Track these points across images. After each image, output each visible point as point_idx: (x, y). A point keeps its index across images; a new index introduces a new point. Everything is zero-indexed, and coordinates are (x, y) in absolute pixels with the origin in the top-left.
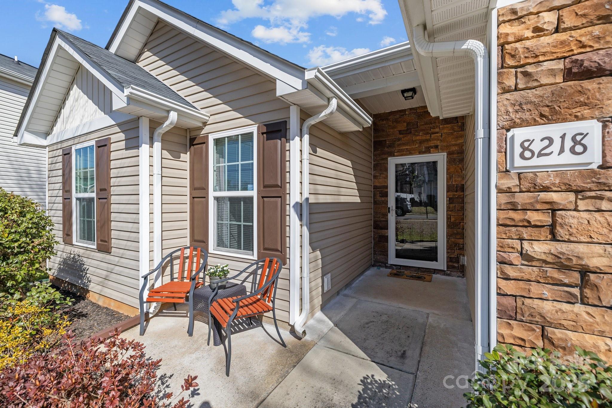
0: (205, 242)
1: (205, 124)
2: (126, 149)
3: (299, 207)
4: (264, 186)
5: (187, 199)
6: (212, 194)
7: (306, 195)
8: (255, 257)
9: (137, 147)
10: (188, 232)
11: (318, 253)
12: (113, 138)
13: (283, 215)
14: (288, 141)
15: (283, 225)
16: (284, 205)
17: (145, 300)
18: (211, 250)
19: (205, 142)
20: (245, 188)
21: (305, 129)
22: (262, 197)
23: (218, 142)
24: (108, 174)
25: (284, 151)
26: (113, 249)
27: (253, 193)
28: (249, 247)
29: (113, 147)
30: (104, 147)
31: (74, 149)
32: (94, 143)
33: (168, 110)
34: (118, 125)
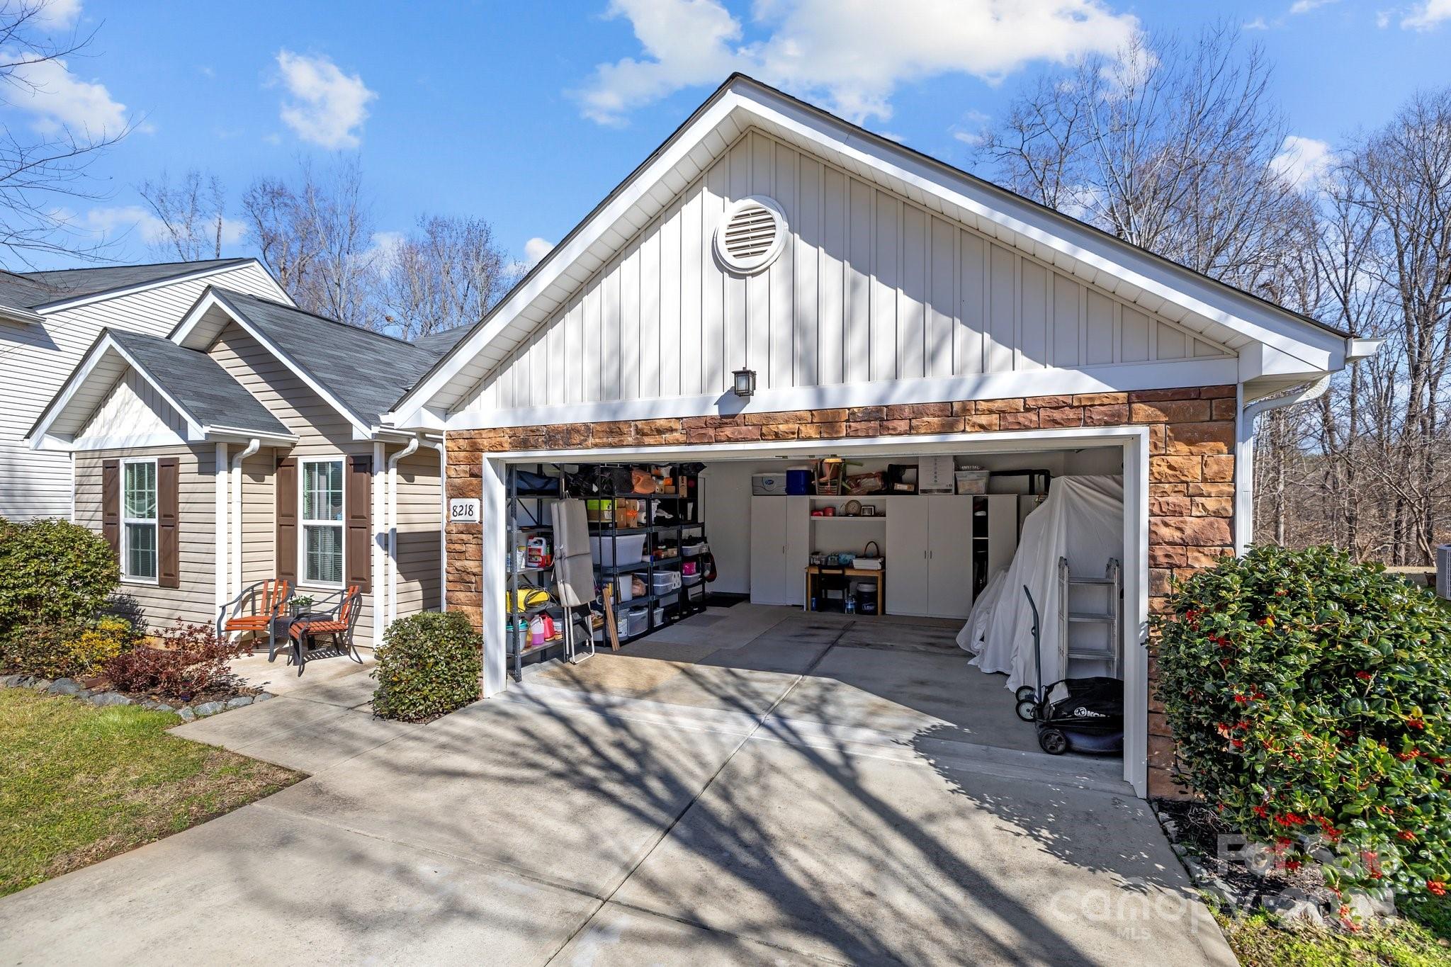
0: (293, 574)
1: (294, 445)
2: (200, 473)
3: (383, 539)
4: (351, 516)
5: (274, 527)
6: (302, 522)
7: (393, 525)
8: (343, 587)
9: (214, 473)
10: (274, 564)
11: (416, 585)
12: (183, 458)
13: (369, 545)
14: (372, 475)
15: (369, 555)
16: (369, 535)
18: (300, 582)
19: (293, 464)
20: (334, 518)
21: (391, 463)
22: (350, 527)
23: (309, 467)
24: (176, 498)
25: (370, 484)
26: (181, 584)
27: (342, 522)
28: (337, 578)
29: (182, 468)
30: (169, 466)
31: (122, 462)
32: (155, 460)
33: (250, 439)
34: (188, 446)
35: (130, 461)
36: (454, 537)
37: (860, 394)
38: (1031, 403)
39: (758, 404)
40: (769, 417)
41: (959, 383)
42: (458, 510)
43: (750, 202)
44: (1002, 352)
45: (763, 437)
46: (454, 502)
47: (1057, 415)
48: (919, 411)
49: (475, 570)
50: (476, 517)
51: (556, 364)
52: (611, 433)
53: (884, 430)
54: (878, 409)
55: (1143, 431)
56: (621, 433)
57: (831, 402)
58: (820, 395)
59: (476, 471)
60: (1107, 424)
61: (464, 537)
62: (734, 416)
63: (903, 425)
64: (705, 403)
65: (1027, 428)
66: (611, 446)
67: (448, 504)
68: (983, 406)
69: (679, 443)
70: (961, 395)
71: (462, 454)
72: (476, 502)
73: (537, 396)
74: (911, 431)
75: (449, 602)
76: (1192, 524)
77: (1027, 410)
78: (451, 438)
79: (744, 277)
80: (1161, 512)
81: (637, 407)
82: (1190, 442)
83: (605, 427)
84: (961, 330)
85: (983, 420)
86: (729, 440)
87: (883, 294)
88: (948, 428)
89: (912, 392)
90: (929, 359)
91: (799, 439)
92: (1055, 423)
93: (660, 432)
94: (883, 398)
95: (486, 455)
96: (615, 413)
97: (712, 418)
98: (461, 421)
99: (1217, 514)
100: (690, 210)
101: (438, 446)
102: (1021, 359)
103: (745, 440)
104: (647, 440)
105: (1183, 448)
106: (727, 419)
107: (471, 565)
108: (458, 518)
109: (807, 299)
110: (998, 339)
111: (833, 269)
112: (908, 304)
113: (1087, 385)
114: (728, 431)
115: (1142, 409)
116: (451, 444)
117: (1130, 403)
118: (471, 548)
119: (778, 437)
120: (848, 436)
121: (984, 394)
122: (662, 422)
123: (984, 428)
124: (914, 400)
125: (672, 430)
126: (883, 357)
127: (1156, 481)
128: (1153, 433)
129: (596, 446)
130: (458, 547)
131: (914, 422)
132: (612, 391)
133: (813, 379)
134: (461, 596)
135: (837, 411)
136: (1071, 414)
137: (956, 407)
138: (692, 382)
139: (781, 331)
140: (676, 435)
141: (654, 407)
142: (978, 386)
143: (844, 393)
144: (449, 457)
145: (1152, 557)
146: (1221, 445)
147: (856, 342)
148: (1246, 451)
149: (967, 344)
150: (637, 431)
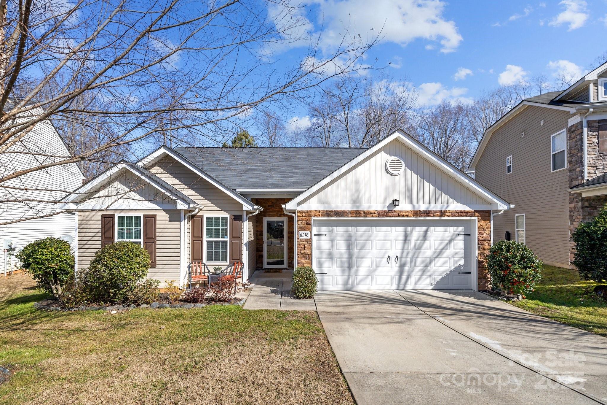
0: (201, 259)
1: (201, 210)
2: (169, 221)
3: (246, 244)
4: (232, 236)
5: (190, 241)
6: (205, 239)
7: (248, 240)
8: (228, 263)
9: (180, 221)
10: (190, 256)
12: (158, 215)
13: (241, 247)
14: (243, 222)
15: (241, 251)
16: (241, 243)
18: (205, 262)
19: (201, 217)
20: (223, 237)
21: (247, 218)
22: (231, 241)
23: (209, 219)
24: (155, 231)
25: (241, 225)
26: (157, 265)
27: (228, 239)
28: (225, 259)
29: (158, 219)
30: (150, 219)
31: (116, 216)
32: (141, 215)
33: (195, 208)
34: (163, 210)
35: (121, 215)
36: (301, 243)
37: (423, 207)
38: (457, 211)
39: (397, 208)
40: (401, 211)
41: (444, 206)
42: (302, 235)
43: (396, 157)
44: (451, 200)
45: (399, 216)
46: (300, 232)
47: (462, 214)
48: (435, 212)
49: (309, 253)
50: (309, 237)
51: (337, 192)
52: (356, 213)
53: (427, 216)
54: (426, 211)
55: (477, 218)
56: (360, 213)
57: (417, 208)
58: (414, 206)
59: (309, 222)
60: (470, 216)
61: (304, 243)
62: (392, 210)
63: (432, 215)
64: (384, 207)
65: (456, 217)
66: (356, 217)
67: (298, 233)
68: (448, 211)
69: (376, 217)
70: (444, 209)
71: (304, 217)
72: (309, 232)
73: (331, 200)
74: (434, 216)
75: (298, 263)
76: (485, 236)
77: (456, 213)
78: (300, 212)
79: (394, 176)
80: (480, 234)
81: (364, 207)
82: (484, 221)
83: (354, 212)
84: (443, 195)
85: (448, 214)
86: (390, 216)
87: (427, 184)
88: (441, 216)
89: (434, 207)
90: (436, 200)
91: (408, 217)
92: (461, 216)
93: (371, 213)
94: (428, 208)
95: (313, 218)
96: (358, 207)
97: (386, 211)
98: (305, 207)
99: (488, 235)
100: (379, 156)
101: (293, 215)
102: (455, 202)
103: (395, 217)
104: (367, 216)
105: (483, 221)
106: (390, 211)
107: (308, 252)
108: (302, 237)
109: (409, 182)
110: (450, 197)
111: (415, 177)
112: (432, 187)
113: (467, 208)
114: (390, 214)
115: (476, 214)
116: (299, 214)
117: (474, 212)
118: (307, 247)
119: (403, 216)
120: (420, 217)
121: (448, 209)
122: (372, 211)
123: (448, 216)
124: (434, 209)
125: (375, 213)
126: (427, 198)
127: (479, 228)
128: (478, 218)
129: (352, 217)
130: (302, 246)
131: (434, 214)
132: (356, 201)
133: (411, 202)
134: (304, 261)
135: (417, 211)
136: (464, 214)
137: (443, 211)
138: (379, 200)
139: (403, 189)
140: (376, 215)
141: (369, 207)
142: (447, 207)
143: (419, 206)
144: (298, 218)
145: (478, 243)
146: (489, 221)
147: (421, 194)
148: (492, 222)
149: (444, 198)
150: (364, 213)
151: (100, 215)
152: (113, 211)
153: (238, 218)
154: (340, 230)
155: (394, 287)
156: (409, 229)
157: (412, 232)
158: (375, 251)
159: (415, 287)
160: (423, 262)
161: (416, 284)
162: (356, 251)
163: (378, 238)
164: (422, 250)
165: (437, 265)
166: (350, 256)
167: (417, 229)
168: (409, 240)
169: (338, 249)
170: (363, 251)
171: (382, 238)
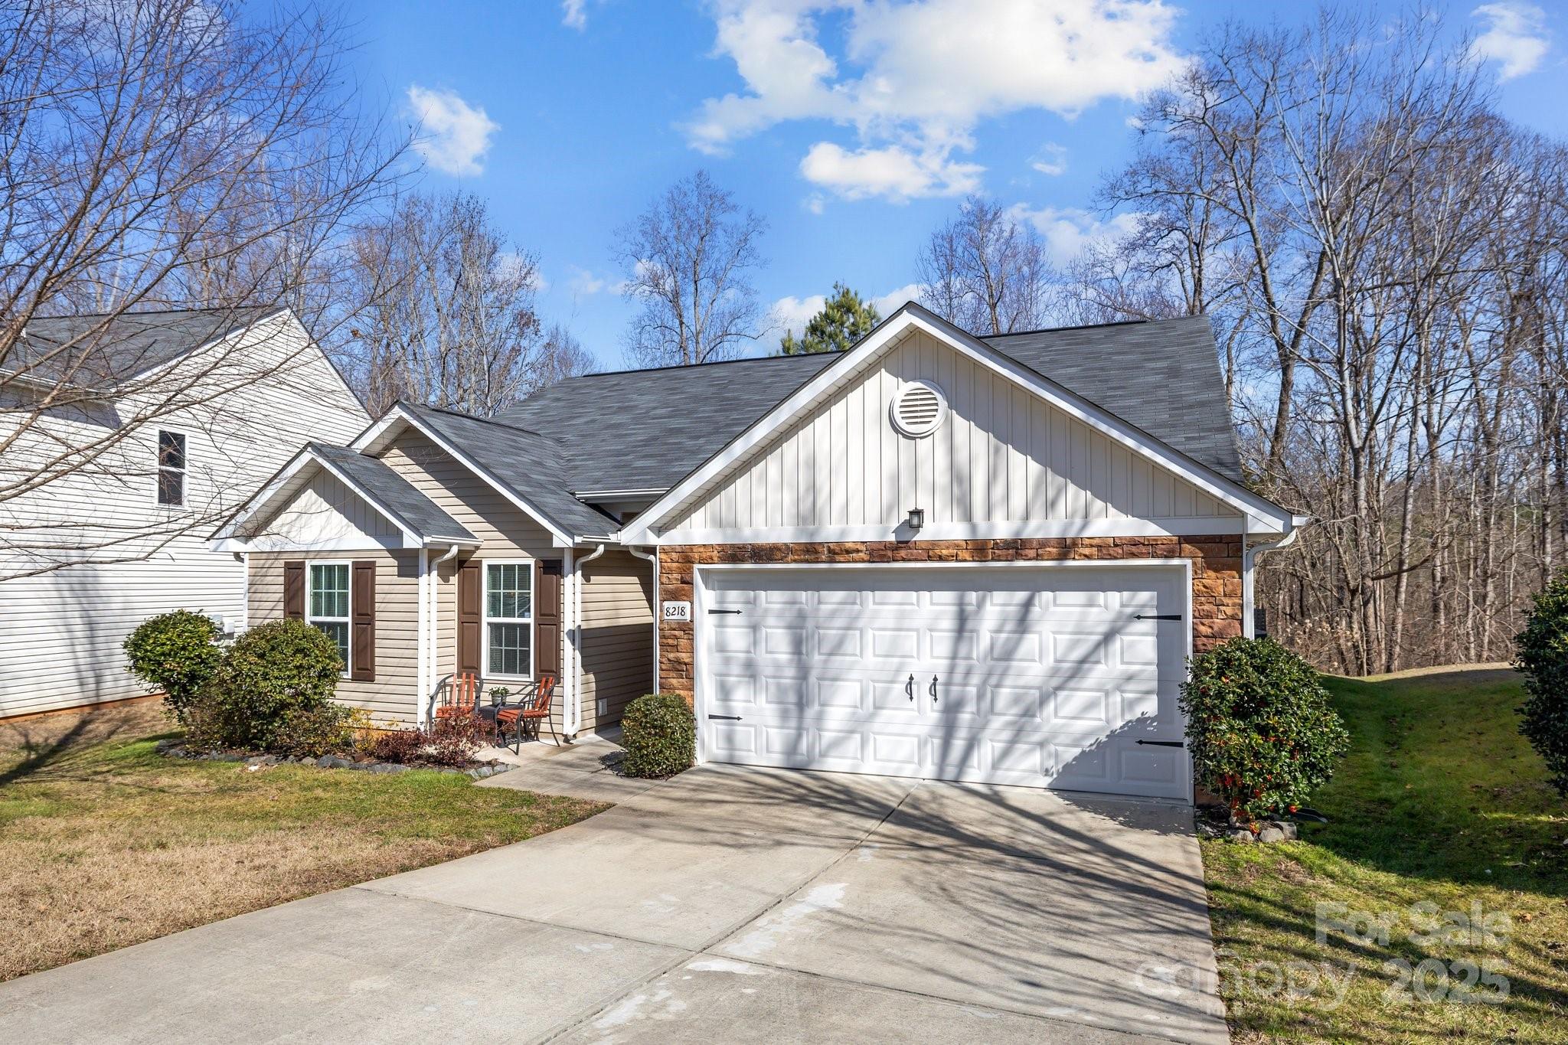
0: (477, 668)
1: (477, 548)
2: (399, 576)
3: (572, 634)
4: (540, 614)
5: (455, 624)
6: (486, 619)
7: (578, 622)
8: (532, 679)
9: (417, 576)
10: (455, 660)
11: (591, 677)
12: (379, 562)
13: (558, 640)
14: (563, 577)
15: (558, 650)
16: (558, 631)
17: (434, 716)
18: (484, 675)
19: (478, 565)
20: (521, 615)
21: (578, 565)
22: (538, 624)
23: (493, 568)
24: (373, 598)
25: (559, 585)
26: (377, 677)
27: (530, 620)
28: (525, 670)
29: (378, 570)
30: (365, 570)
31: (308, 564)
32: (349, 562)
33: (451, 545)
34: (388, 550)
35: (316, 562)
36: (667, 633)
37: (1002, 529)
38: (1118, 542)
39: (925, 534)
40: (934, 544)
41: (1071, 524)
42: (671, 611)
43: (919, 385)
44: (1099, 504)
45: (930, 558)
46: (666, 604)
47: (1134, 549)
48: (1043, 543)
49: (686, 661)
50: (688, 617)
51: (759, 494)
52: (808, 551)
53: (1018, 556)
54: (1015, 541)
55: (1188, 562)
56: (817, 552)
57: (982, 534)
58: (974, 528)
59: (688, 579)
60: (1166, 557)
61: (676, 633)
62: (907, 542)
63: (1032, 553)
64: (885, 531)
65: (1116, 558)
66: (807, 561)
67: (661, 606)
68: (1087, 542)
69: (863, 561)
70: (1071, 534)
71: (675, 565)
72: (687, 605)
73: (743, 517)
74: (1038, 557)
75: (662, 687)
76: (1218, 623)
77: (1116, 545)
78: (664, 551)
79: (914, 438)
80: (1199, 616)
81: (829, 532)
82: (1216, 570)
83: (802, 547)
84: (1072, 488)
85: (1087, 551)
86: (904, 560)
87: (1017, 458)
88: (1063, 556)
89: (1038, 529)
90: (1051, 506)
91: (957, 560)
92: (1133, 555)
93: (848, 552)
94: (1018, 533)
95: (696, 566)
96: (812, 534)
97: (890, 543)
98: (676, 537)
99: (1233, 617)
100: (871, 384)
101: (651, 557)
102: (1112, 510)
103: (916, 560)
104: (838, 558)
105: (1211, 573)
106: (901, 544)
107: (684, 657)
108: (671, 617)
109: (962, 456)
110: (1096, 495)
111: (980, 439)
112: (1034, 467)
113: (1151, 530)
114: (903, 553)
115: (1187, 547)
116: (664, 556)
117: (1180, 543)
118: (683, 642)
119: (941, 559)
120: (993, 560)
121: (1087, 534)
122: (850, 545)
123: (1088, 557)
124: (1040, 536)
125: (858, 551)
126: (1018, 502)
127: (1197, 595)
128: (1194, 564)
129: (795, 561)
130: (670, 641)
131: (1040, 551)
132: (809, 516)
133: (968, 516)
134: (674, 681)
135: (985, 542)
136: (1144, 550)
137: (1068, 542)
138: (873, 512)
139: (943, 479)
140: (861, 555)
141: (843, 533)
142: (1084, 527)
143: (991, 528)
144: (661, 567)
145: (1195, 646)
146: (1234, 573)
147: (999, 490)
148: (1250, 577)
149: (1076, 498)
150: (830, 551)
151: (282, 562)
152: (303, 555)
153: (552, 567)
154: (773, 600)
155: (929, 770)
156: (972, 597)
157: (980, 605)
158: (870, 660)
159: (992, 776)
160: (1016, 700)
161: (995, 766)
162: (817, 659)
163: (878, 624)
164: (1014, 664)
165: (1063, 712)
166: (803, 672)
167: (999, 596)
168: (972, 631)
169: (771, 653)
170: (838, 658)
171: (891, 624)
